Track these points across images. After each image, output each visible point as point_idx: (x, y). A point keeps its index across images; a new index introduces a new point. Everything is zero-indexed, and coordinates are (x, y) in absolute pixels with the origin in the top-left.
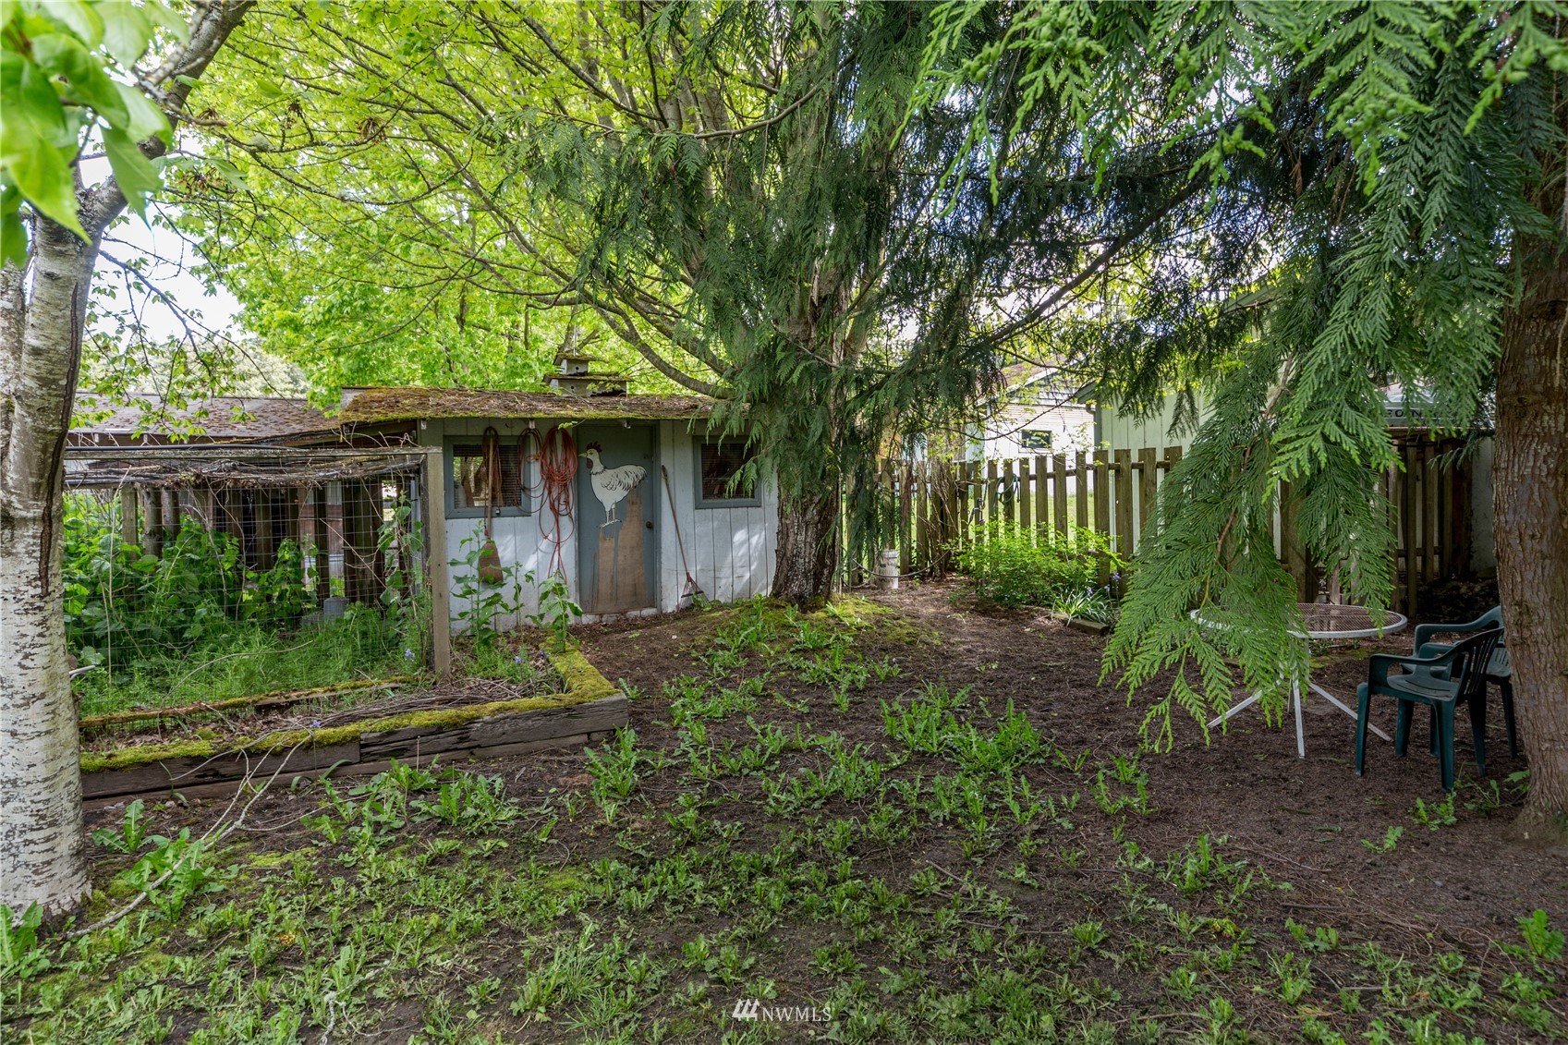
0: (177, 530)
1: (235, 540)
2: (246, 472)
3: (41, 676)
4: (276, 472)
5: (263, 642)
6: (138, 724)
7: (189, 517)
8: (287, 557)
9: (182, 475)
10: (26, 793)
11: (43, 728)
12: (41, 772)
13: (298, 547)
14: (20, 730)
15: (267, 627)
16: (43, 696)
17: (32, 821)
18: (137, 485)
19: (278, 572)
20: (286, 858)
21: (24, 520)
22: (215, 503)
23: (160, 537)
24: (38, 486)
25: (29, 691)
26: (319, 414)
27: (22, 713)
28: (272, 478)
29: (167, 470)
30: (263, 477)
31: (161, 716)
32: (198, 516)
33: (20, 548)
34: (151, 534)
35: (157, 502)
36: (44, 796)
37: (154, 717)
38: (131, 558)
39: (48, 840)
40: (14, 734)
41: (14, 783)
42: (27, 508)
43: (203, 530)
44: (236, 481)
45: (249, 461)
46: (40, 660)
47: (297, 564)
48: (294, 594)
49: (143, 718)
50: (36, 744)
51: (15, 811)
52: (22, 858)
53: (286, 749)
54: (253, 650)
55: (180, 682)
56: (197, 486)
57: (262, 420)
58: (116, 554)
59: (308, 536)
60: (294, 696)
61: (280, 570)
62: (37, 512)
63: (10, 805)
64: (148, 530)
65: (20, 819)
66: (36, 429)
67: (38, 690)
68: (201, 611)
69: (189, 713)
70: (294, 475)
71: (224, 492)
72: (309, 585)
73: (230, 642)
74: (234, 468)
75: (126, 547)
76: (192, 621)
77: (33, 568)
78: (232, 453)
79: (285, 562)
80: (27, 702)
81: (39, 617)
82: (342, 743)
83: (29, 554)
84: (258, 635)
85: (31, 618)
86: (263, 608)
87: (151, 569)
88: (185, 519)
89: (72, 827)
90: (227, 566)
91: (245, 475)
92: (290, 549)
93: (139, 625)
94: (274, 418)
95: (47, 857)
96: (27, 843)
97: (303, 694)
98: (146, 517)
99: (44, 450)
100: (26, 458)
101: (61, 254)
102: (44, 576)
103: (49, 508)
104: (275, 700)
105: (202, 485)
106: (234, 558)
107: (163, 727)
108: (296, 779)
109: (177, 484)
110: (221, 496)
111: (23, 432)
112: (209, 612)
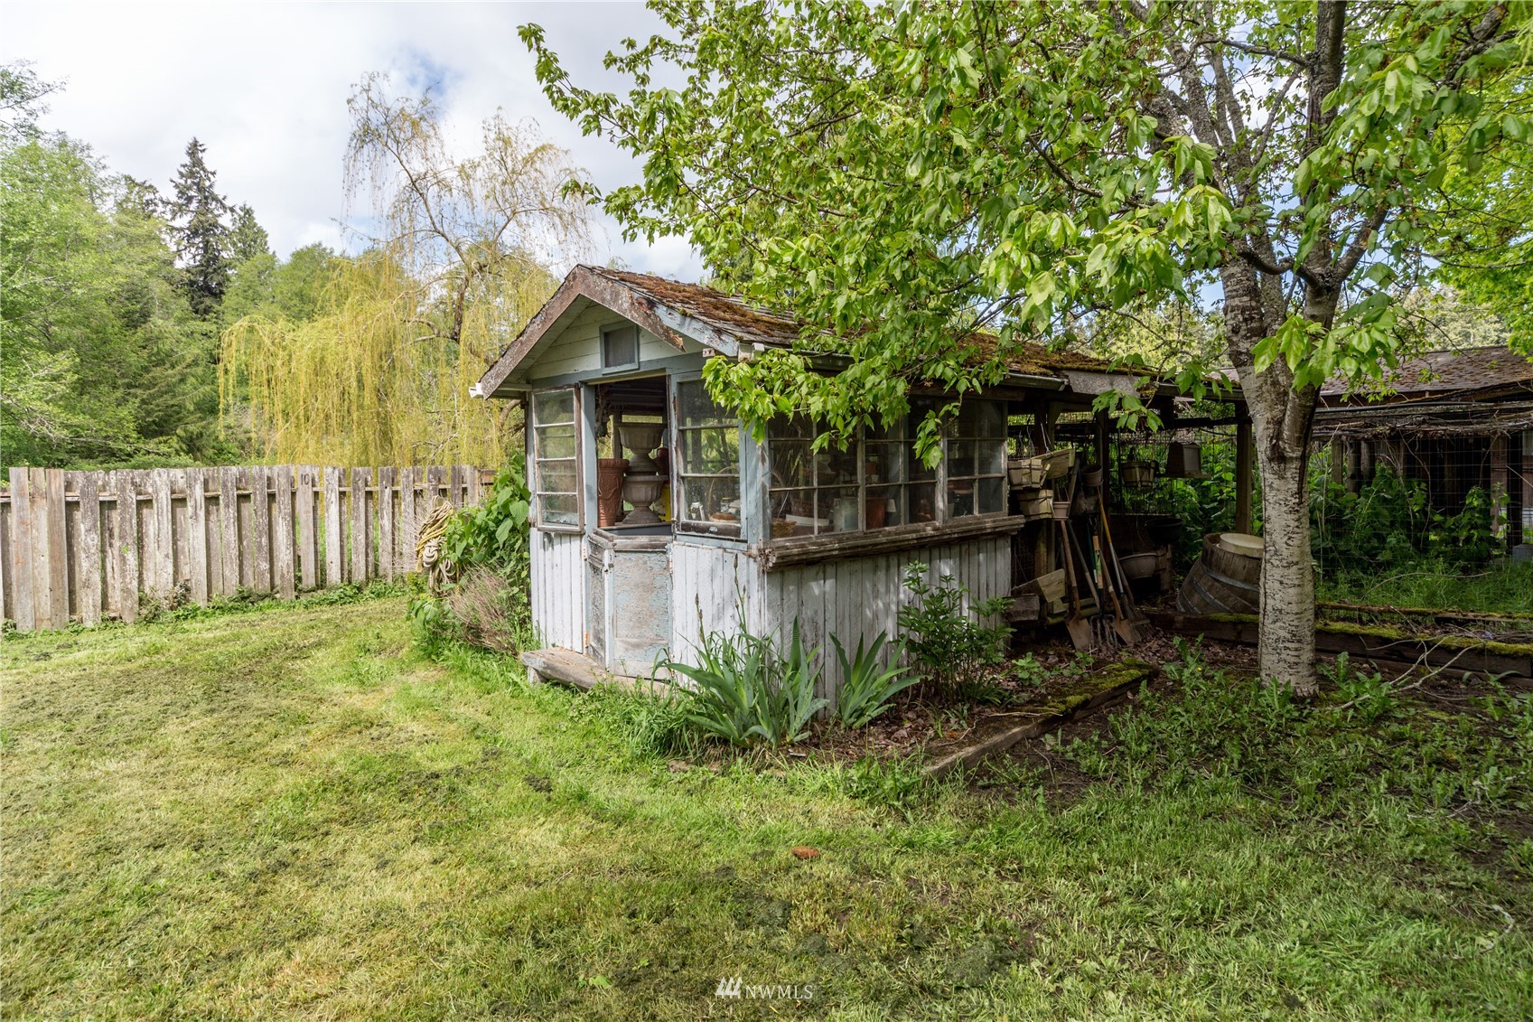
0: (1372, 473)
1: (1423, 485)
2: (1437, 425)
3: (1297, 551)
4: (1464, 424)
5: (1446, 571)
6: (1342, 612)
7: (1383, 465)
8: (1475, 503)
9: (1380, 429)
10: (1287, 618)
11: (1297, 582)
12: (1294, 608)
13: (1488, 496)
14: (1285, 581)
15: (1451, 560)
16: (1297, 563)
17: (1289, 636)
18: (1344, 438)
19: (1465, 518)
20: (1453, 718)
21: (1291, 458)
22: (1406, 450)
23: (1360, 479)
24: (1299, 438)
25: (1290, 559)
26: (1523, 359)
27: (1286, 572)
28: (1459, 429)
29: (1366, 426)
30: (1451, 428)
31: (1359, 609)
32: (1390, 463)
33: (1289, 475)
34: (1353, 477)
35: (1357, 452)
36: (1295, 623)
37: (1354, 609)
38: (1338, 494)
39: (1296, 650)
40: (1281, 583)
41: (1280, 611)
42: (1293, 452)
43: (1395, 475)
44: (1426, 433)
45: (1438, 415)
46: (1296, 542)
47: (1486, 513)
48: (1481, 539)
49: (1347, 609)
50: (1292, 591)
51: (1281, 628)
52: (1283, 656)
53: (1460, 649)
54: (1438, 576)
55: (1372, 593)
56: (1390, 438)
57: (1457, 372)
58: (1327, 490)
59: (1499, 485)
60: (1471, 615)
61: (1468, 516)
62: (1298, 454)
63: (1278, 624)
64: (1350, 473)
65: (1283, 633)
66: (1300, 405)
67: (1295, 560)
68: (1392, 540)
69: (1381, 612)
70: (1483, 426)
71: (1414, 442)
72: (1500, 533)
73: (1414, 568)
74: (1424, 422)
75: (1334, 485)
76: (1384, 548)
77: (1294, 487)
78: (1421, 410)
79: (1474, 508)
80: (1289, 565)
81: (1296, 516)
82: (1514, 656)
83: (1293, 478)
84: (1441, 565)
85: (1293, 516)
86: (1449, 549)
87: (1352, 504)
88: (1379, 467)
89: (1309, 647)
90: (1416, 509)
91: (1433, 428)
92: (1479, 496)
93: (1342, 545)
94: (1470, 369)
95: (1296, 660)
96: (1286, 648)
97: (1480, 615)
98: (1348, 464)
99: (1304, 417)
100: (1294, 422)
101: (1319, 303)
102: (1300, 492)
103: (1304, 452)
104: (1453, 615)
105: (1396, 437)
106: (1422, 501)
107: (1360, 618)
108: (1468, 674)
109: (1375, 436)
110: (1413, 445)
111: (1293, 408)
112: (1398, 542)
